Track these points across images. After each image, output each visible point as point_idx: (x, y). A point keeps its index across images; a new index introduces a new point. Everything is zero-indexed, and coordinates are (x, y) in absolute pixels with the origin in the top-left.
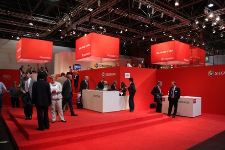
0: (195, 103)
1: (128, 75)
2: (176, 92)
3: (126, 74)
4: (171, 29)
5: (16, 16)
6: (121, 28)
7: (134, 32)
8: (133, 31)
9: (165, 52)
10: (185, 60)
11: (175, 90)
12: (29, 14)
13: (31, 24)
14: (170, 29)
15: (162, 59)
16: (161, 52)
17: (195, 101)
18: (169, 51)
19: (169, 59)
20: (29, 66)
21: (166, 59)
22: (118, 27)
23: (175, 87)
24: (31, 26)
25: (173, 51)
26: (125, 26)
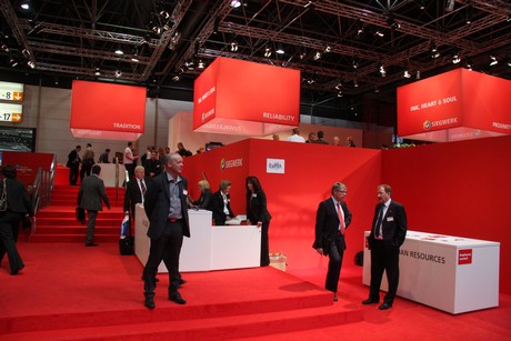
0: (469, 261)
1: (276, 165)
2: (390, 219)
3: (270, 161)
4: (455, 38)
5: (59, 32)
6: (314, 46)
7: (352, 54)
8: (350, 51)
9: (432, 104)
10: (495, 124)
11: (388, 215)
12: (88, 26)
13: (119, 52)
14: (453, 38)
15: (426, 124)
16: (424, 106)
17: (466, 257)
18: (445, 101)
19: (445, 122)
20: (90, 145)
21: (436, 124)
22: (305, 42)
23: (387, 204)
24: (117, 56)
25: (454, 99)
26: (326, 41)
